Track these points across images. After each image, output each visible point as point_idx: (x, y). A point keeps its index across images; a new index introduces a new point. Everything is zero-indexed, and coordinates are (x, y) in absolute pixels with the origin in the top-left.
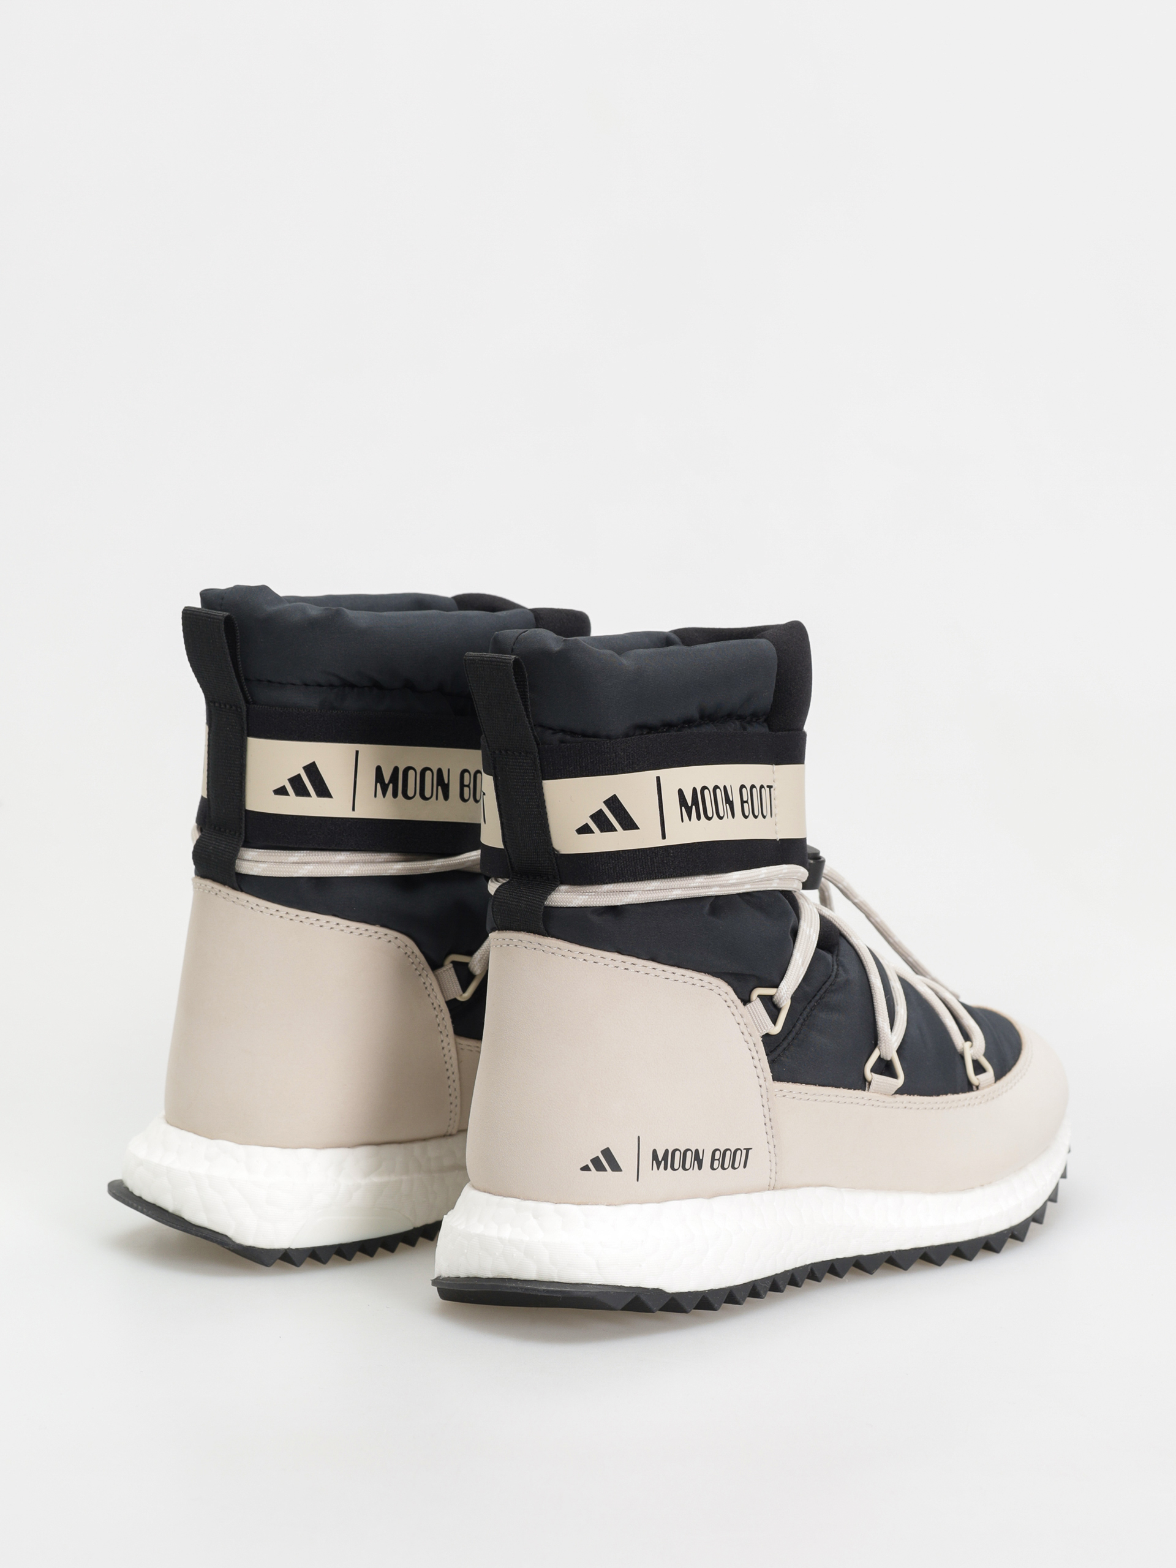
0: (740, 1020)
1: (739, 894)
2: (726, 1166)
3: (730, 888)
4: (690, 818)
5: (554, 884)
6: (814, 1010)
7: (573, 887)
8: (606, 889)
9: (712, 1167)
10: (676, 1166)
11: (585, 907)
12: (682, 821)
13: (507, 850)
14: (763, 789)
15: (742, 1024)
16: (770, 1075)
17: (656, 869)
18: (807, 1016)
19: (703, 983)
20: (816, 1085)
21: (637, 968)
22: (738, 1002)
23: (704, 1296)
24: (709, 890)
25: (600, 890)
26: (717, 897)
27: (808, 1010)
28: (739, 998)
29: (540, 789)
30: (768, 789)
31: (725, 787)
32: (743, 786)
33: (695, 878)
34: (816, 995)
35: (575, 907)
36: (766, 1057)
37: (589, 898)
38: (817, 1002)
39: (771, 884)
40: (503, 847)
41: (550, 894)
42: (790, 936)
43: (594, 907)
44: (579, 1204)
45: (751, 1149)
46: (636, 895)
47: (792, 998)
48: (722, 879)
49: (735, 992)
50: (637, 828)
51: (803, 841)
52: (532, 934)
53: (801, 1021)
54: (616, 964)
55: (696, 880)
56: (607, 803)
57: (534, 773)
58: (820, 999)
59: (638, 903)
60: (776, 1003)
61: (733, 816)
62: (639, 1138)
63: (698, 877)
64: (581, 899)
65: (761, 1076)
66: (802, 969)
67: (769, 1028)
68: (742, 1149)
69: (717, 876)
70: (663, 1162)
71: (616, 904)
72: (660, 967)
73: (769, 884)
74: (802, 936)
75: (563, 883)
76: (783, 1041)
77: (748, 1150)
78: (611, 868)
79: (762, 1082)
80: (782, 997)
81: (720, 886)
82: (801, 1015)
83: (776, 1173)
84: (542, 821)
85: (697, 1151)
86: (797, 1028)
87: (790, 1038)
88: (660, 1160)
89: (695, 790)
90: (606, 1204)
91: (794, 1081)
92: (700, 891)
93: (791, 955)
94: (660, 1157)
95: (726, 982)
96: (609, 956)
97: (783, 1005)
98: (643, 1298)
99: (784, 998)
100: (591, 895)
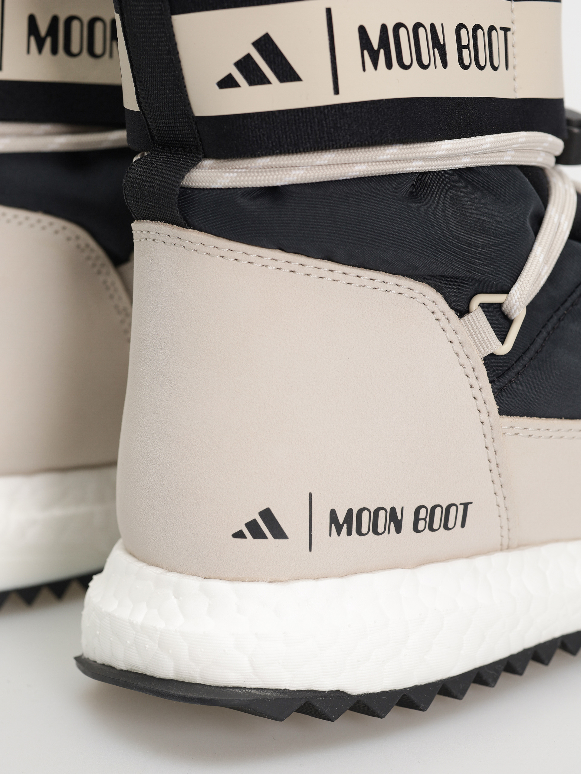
0: (453, 337)
1: (455, 171)
2: (436, 526)
3: (439, 162)
4: (375, 66)
5: (196, 157)
6: (563, 319)
7: (218, 161)
8: (261, 164)
9: (416, 529)
10: (364, 530)
11: (233, 188)
12: (364, 70)
13: (144, 114)
14: (494, 32)
15: (456, 342)
16: (494, 407)
17: (326, 135)
18: (553, 328)
19: (400, 290)
20: (561, 418)
21: (307, 270)
22: (451, 313)
23: (404, 695)
24: (407, 165)
25: (253, 165)
26: (422, 175)
27: (555, 319)
28: (452, 307)
29: (170, 27)
30: (503, 32)
31: (433, 26)
32: (460, 27)
33: (386, 148)
34: (566, 300)
35: (221, 189)
36: (490, 385)
37: (237, 176)
38: (567, 309)
39: (503, 156)
40: (138, 109)
41: (189, 171)
42: (528, 224)
43: (245, 188)
44: (233, 580)
45: (471, 503)
46: (302, 172)
47: (528, 307)
48: (426, 149)
49: (446, 300)
50: (297, 78)
51: (559, 102)
52: (170, 225)
53: (544, 334)
54: (279, 264)
55: (388, 151)
56: (257, 44)
57: (161, 6)
58: (572, 305)
59: (306, 182)
60: (506, 313)
61: (445, 65)
62: (310, 495)
63: (390, 148)
64: (227, 178)
65: (484, 411)
66: (546, 268)
67: (494, 346)
68: (458, 504)
69: (418, 145)
70: (345, 525)
71: (275, 185)
72: (339, 268)
73: (500, 156)
74: (548, 224)
75: (207, 156)
76: (516, 362)
77: (466, 505)
78: (264, 135)
79: (484, 417)
80: (514, 305)
81: (424, 159)
82: (543, 327)
83: (509, 530)
84: (175, 72)
85: (393, 510)
86: (537, 345)
87: (526, 359)
88: (341, 523)
89: (384, 28)
90: (268, 580)
91: (530, 415)
92: (394, 166)
93: (530, 250)
94: (341, 519)
95: (434, 287)
96: (269, 254)
97: (515, 316)
98: (316, 704)
99: (515, 307)
100: (241, 172)
